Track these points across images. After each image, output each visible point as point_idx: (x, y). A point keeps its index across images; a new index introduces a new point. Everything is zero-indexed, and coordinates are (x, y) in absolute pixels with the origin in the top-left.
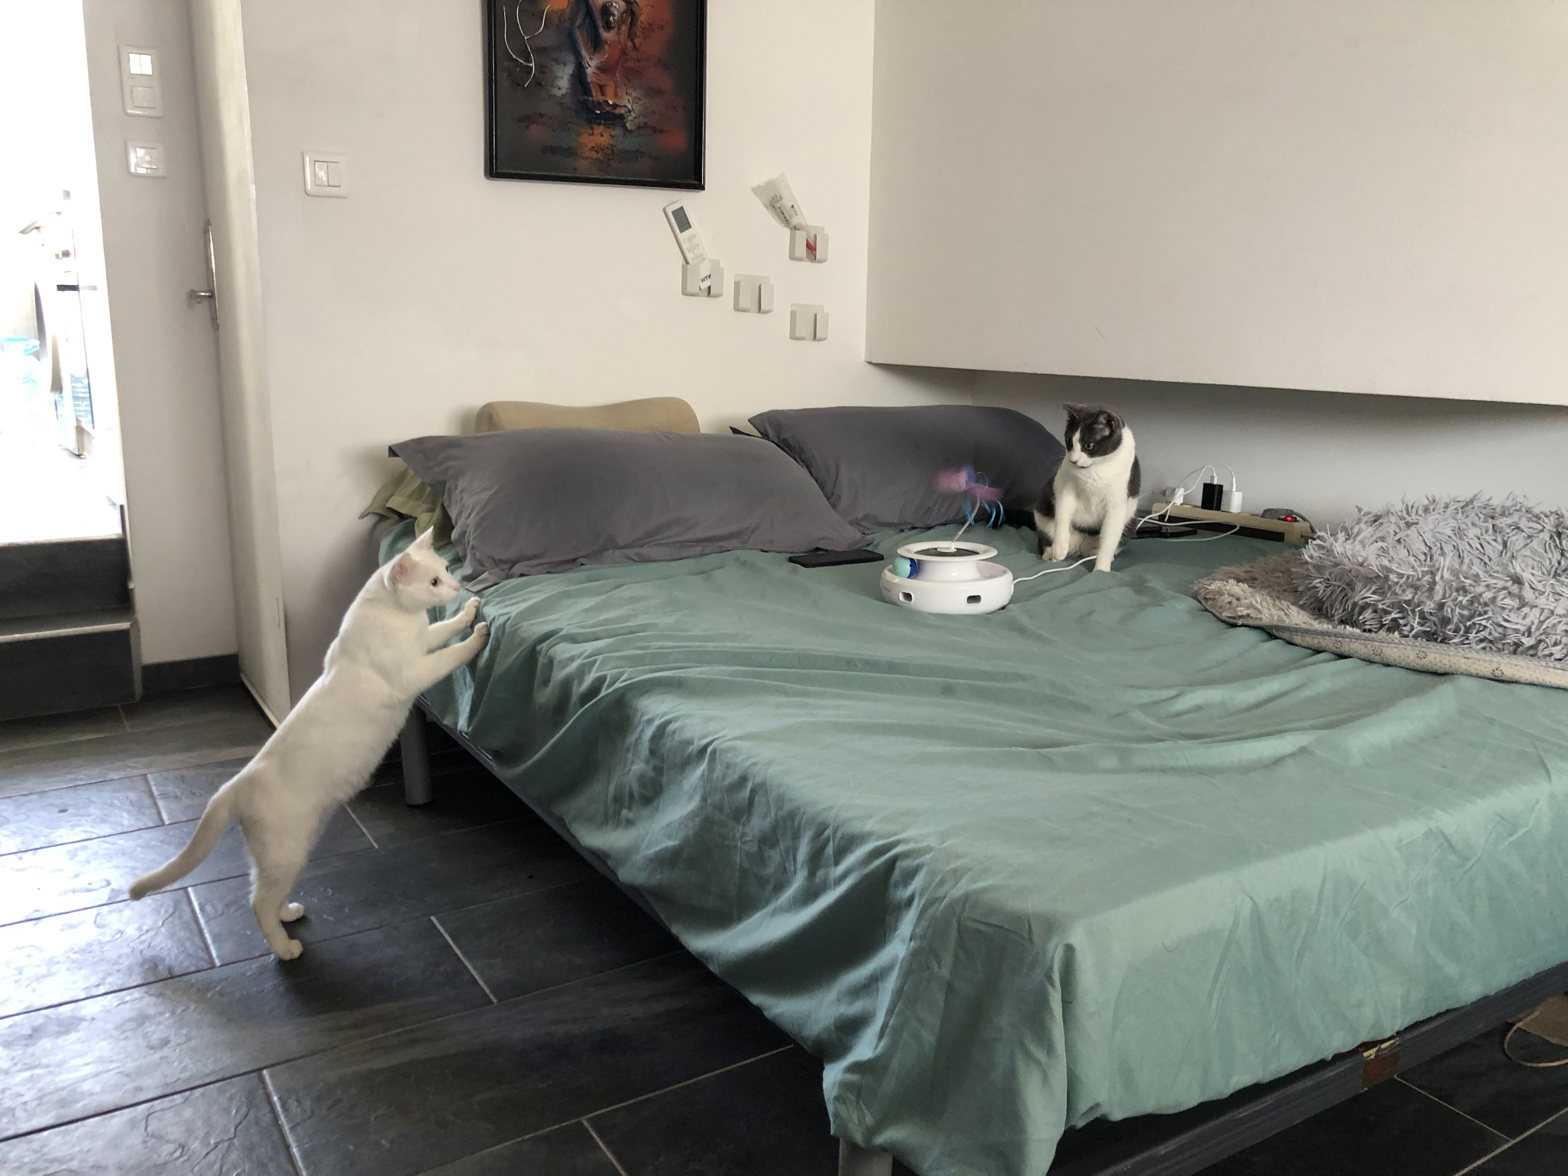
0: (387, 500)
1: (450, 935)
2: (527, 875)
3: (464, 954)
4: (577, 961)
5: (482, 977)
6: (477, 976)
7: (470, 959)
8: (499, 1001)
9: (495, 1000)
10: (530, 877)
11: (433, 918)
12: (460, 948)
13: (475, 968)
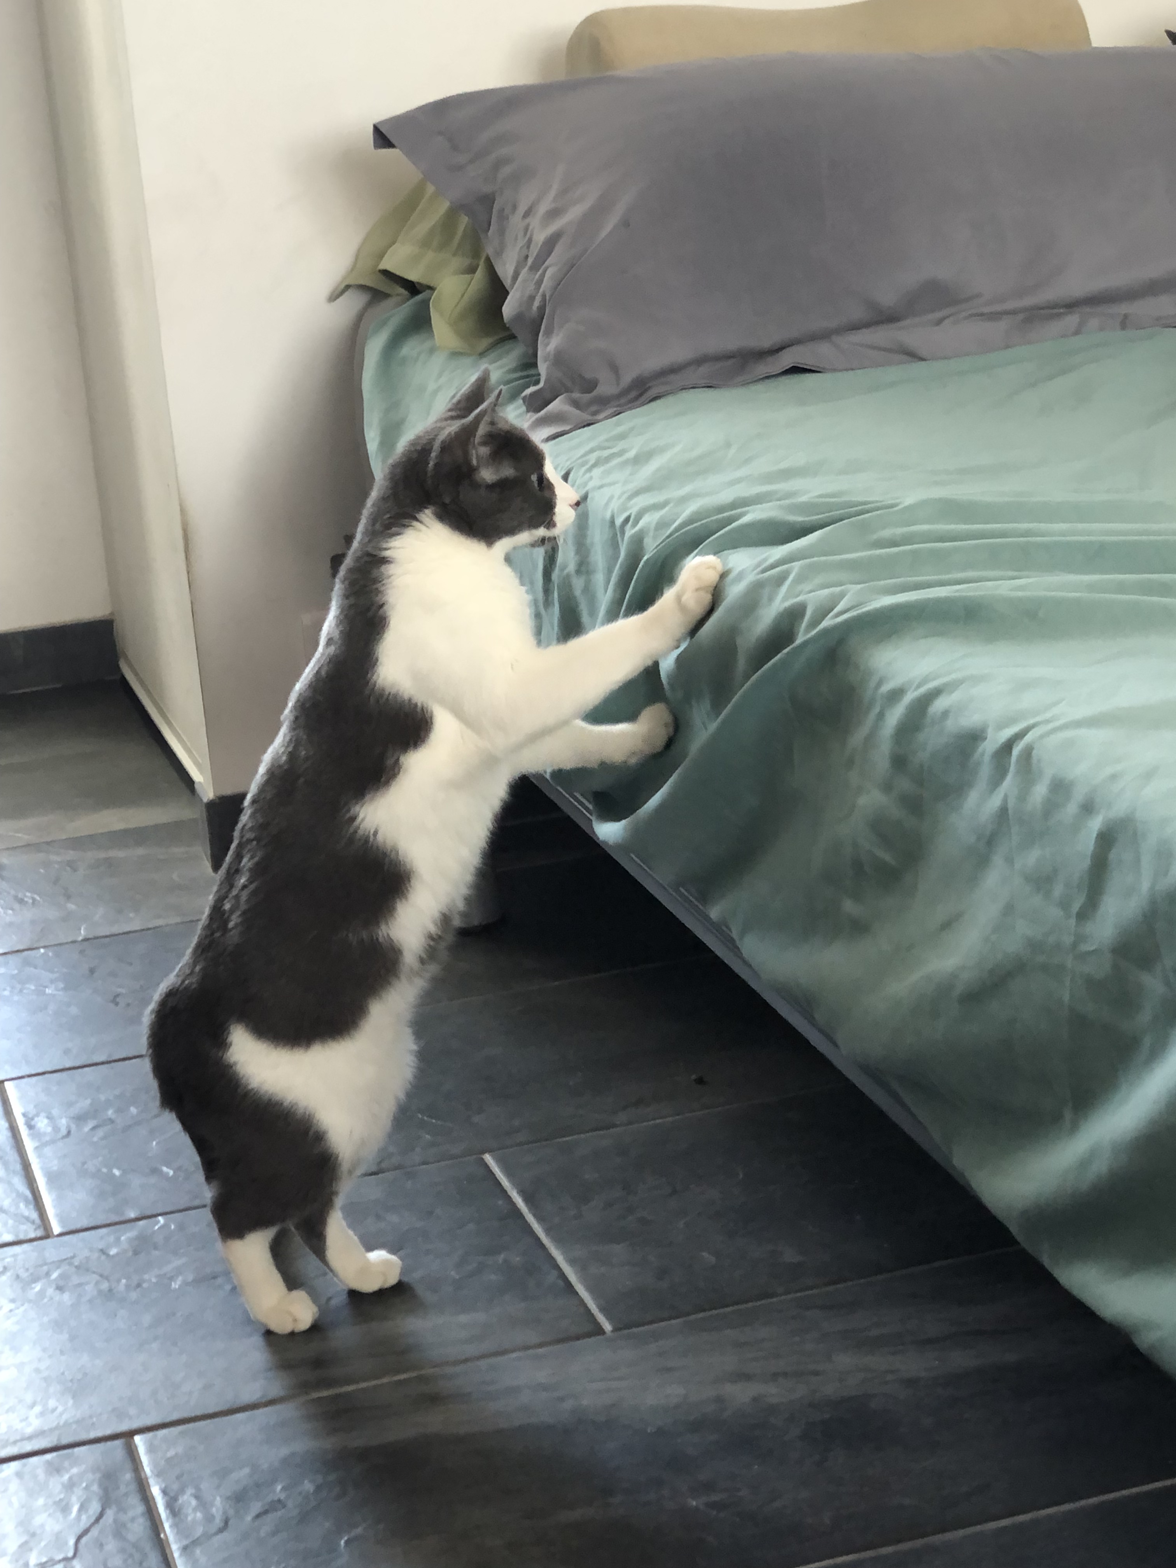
0: (381, 256)
1: (522, 1192)
2: (694, 1077)
3: (548, 1231)
4: (790, 1256)
5: (584, 1280)
6: (573, 1278)
7: (558, 1241)
8: (616, 1329)
9: (607, 1327)
10: (700, 1081)
11: (488, 1158)
12: (540, 1219)
13: (572, 1262)
